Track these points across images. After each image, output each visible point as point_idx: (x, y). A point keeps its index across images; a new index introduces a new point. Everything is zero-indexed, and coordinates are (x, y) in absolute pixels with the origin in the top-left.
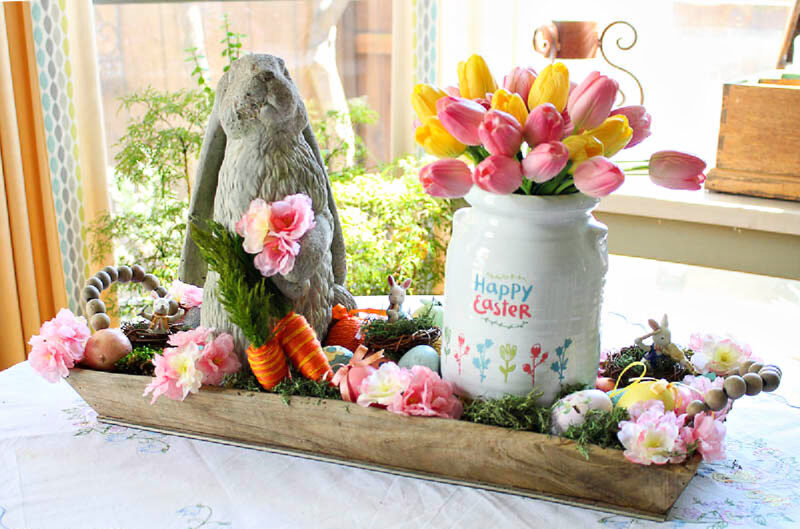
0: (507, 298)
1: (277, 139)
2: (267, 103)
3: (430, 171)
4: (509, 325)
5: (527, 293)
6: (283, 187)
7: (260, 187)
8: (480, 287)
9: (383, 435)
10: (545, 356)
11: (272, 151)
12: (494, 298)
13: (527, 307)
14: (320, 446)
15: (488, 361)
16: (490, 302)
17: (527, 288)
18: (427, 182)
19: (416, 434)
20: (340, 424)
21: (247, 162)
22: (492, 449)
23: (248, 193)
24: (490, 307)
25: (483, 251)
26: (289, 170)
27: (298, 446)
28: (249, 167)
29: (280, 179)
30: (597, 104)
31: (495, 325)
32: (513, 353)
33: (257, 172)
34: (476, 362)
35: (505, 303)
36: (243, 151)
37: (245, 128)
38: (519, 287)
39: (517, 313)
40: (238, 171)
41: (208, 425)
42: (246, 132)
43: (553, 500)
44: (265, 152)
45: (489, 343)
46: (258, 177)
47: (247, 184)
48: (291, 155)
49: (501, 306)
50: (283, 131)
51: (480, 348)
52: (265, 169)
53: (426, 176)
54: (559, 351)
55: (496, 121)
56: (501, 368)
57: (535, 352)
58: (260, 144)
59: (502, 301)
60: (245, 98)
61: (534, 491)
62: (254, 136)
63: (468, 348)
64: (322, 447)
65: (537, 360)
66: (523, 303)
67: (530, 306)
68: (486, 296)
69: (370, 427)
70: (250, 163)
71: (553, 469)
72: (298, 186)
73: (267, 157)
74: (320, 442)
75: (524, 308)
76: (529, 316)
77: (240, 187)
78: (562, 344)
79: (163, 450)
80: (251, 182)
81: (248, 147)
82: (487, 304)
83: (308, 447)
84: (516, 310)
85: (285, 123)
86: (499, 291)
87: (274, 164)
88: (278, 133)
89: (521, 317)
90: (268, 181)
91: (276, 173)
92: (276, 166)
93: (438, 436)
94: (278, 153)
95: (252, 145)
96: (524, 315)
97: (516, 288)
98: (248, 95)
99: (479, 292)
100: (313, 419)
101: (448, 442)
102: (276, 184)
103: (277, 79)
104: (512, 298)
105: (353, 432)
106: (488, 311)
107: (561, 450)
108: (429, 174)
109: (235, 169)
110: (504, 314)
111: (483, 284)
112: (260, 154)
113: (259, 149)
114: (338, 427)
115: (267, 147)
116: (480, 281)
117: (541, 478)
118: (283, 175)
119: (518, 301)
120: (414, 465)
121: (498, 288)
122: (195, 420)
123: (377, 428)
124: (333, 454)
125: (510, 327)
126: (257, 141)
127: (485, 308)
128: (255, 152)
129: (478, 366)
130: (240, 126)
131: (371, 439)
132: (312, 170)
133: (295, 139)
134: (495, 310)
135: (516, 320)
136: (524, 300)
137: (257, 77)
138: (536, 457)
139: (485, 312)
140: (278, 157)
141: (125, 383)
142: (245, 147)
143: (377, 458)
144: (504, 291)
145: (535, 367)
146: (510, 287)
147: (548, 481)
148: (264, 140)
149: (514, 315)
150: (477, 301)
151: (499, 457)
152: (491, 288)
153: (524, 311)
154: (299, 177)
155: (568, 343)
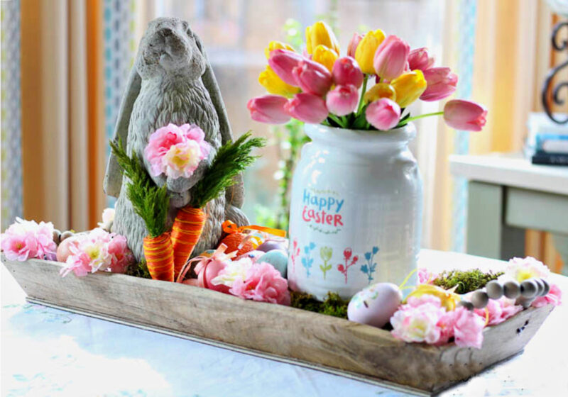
0: (325, 208)
1: (175, 81)
2: (165, 53)
3: (253, 103)
4: (326, 231)
5: (340, 206)
6: (175, 116)
7: (157, 117)
8: (306, 200)
9: (225, 316)
10: (356, 259)
11: (171, 90)
12: (316, 208)
13: (340, 217)
14: (184, 326)
15: (312, 261)
16: (313, 211)
17: (340, 201)
18: (252, 109)
19: (249, 315)
20: (195, 306)
21: (151, 97)
22: (303, 330)
23: (148, 120)
24: (313, 216)
25: (317, 173)
26: (183, 105)
27: (169, 326)
28: (151, 102)
29: (174, 111)
30: (390, 60)
31: (316, 231)
32: (330, 255)
33: (156, 105)
34: (304, 261)
35: (323, 213)
36: (149, 89)
37: (151, 72)
38: (333, 200)
39: (332, 222)
40: (144, 103)
41: (105, 306)
42: (152, 74)
43: (350, 376)
44: (165, 90)
45: (312, 246)
46: (157, 109)
47: (148, 114)
48: (185, 95)
49: (321, 216)
50: (181, 76)
51: (306, 250)
52: (163, 103)
53: (251, 106)
54: (368, 256)
55: (305, 67)
56: (321, 266)
57: (347, 254)
58: (162, 83)
59: (321, 211)
60: (149, 48)
61: (337, 368)
62: (158, 78)
63: (299, 250)
64: (186, 327)
65: (349, 262)
66: (337, 214)
67: (342, 216)
68: (311, 207)
69: (217, 309)
70: (152, 98)
71: (347, 348)
72: (189, 118)
73: (166, 94)
74: (183, 322)
75: (338, 218)
76: (341, 224)
77: (143, 117)
78: (370, 250)
79: (65, 322)
80: (151, 113)
81: (153, 86)
82: (311, 214)
83: (175, 326)
84: (331, 219)
85: (181, 69)
86: (319, 202)
87: (170, 99)
88: (176, 76)
89: (335, 225)
90: (164, 113)
91: (172, 107)
92: (172, 102)
93: (263, 317)
94: (175, 92)
95: (156, 84)
96: (338, 224)
97: (332, 201)
98: (151, 45)
99: (306, 204)
100: (177, 301)
101: (271, 322)
102: (170, 114)
103: (174, 35)
104: (329, 208)
105: (204, 314)
106: (312, 219)
107: (350, 331)
108: (253, 104)
109: (142, 102)
110: (323, 222)
111: (308, 197)
112: (161, 92)
113: (160, 88)
114: (194, 308)
115: (167, 86)
116: (307, 195)
117: (341, 357)
118: (176, 109)
119: (332, 212)
120: (251, 344)
121: (318, 200)
122: (95, 302)
123: (221, 310)
124: (194, 334)
125: (327, 233)
126: (160, 83)
127: (310, 216)
128: (157, 91)
129: (305, 265)
130: (148, 70)
131: (218, 320)
132: (203, 107)
133: (191, 83)
134: (317, 218)
135: (332, 228)
136: (337, 211)
137: (159, 33)
138: (332, 336)
139: (309, 220)
140: (174, 96)
141: (44, 267)
142: (151, 86)
143: (224, 338)
144: (323, 203)
145: (347, 267)
146: (327, 200)
147: (346, 360)
148: (165, 81)
149: (330, 223)
150: (304, 212)
151: (309, 338)
152: (314, 200)
153: (337, 220)
154: (190, 112)
155: (375, 250)
